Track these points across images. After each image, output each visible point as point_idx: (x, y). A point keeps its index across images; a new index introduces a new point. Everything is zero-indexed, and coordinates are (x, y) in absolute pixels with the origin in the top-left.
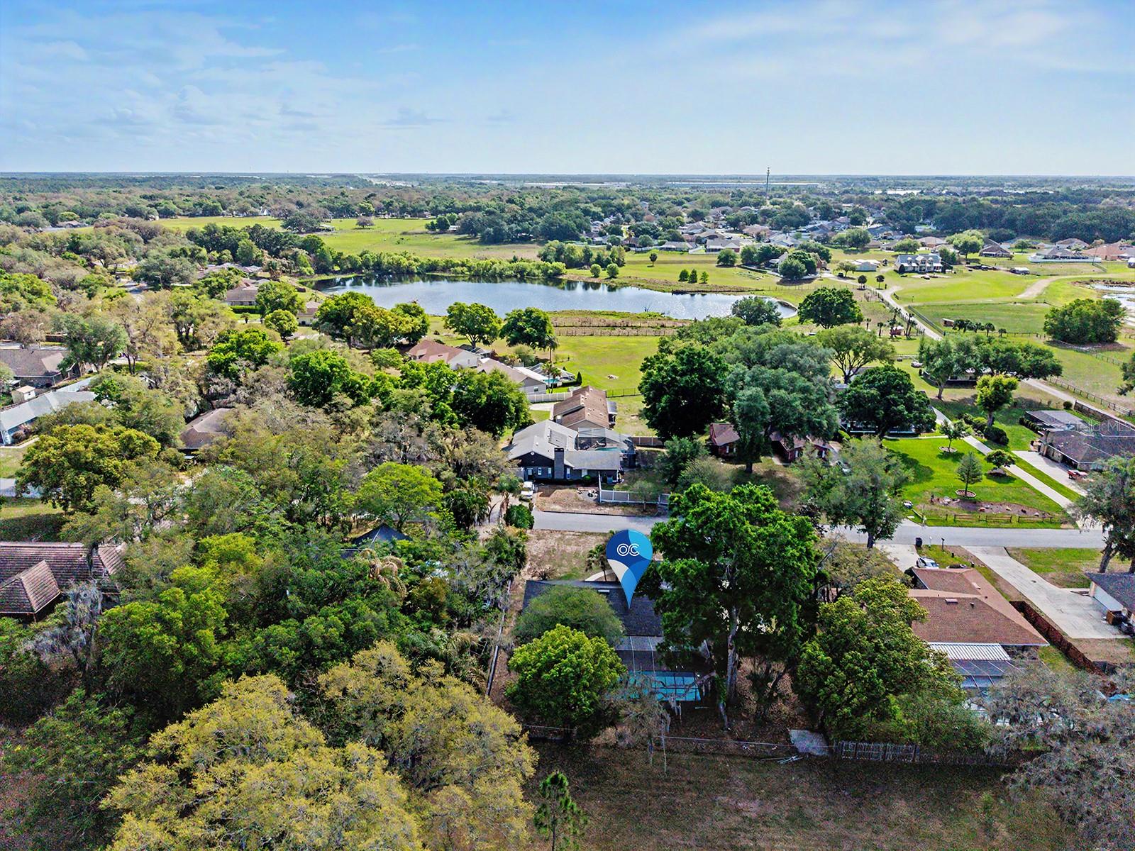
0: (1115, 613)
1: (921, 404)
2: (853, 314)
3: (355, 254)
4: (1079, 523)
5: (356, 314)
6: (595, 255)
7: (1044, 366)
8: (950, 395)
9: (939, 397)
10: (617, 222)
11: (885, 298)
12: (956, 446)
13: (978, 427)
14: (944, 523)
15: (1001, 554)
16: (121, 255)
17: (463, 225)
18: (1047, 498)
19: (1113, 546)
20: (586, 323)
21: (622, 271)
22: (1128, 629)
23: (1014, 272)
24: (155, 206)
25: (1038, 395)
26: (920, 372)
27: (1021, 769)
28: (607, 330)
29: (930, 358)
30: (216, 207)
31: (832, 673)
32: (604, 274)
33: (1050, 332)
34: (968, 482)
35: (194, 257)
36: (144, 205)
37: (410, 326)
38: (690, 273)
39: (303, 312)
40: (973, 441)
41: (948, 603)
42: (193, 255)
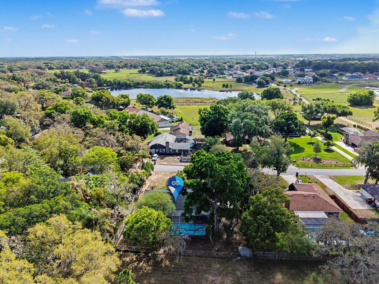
0: (369, 199)
1: (300, 125)
2: (280, 96)
3: (112, 80)
4: (357, 166)
5: (104, 98)
6: (194, 79)
7: (346, 112)
8: (313, 123)
9: (309, 124)
10: (204, 69)
11: (293, 92)
12: (313, 140)
13: (322, 134)
14: (308, 167)
15: (328, 178)
16: (30, 81)
17: (150, 70)
18: (346, 158)
19: (369, 174)
20: (188, 101)
21: (203, 85)
22: (374, 205)
23: (338, 83)
24: (47, 66)
25: (344, 123)
26: (303, 115)
27: (327, 264)
28: (195, 103)
29: (305, 110)
30: (68, 66)
31: (253, 224)
32: (196, 85)
33: (349, 102)
34: (317, 152)
35: (55, 81)
36: (43, 66)
37: (122, 102)
38: (226, 85)
39: (87, 98)
40: (320, 138)
41: (304, 196)
42: (54, 81)
